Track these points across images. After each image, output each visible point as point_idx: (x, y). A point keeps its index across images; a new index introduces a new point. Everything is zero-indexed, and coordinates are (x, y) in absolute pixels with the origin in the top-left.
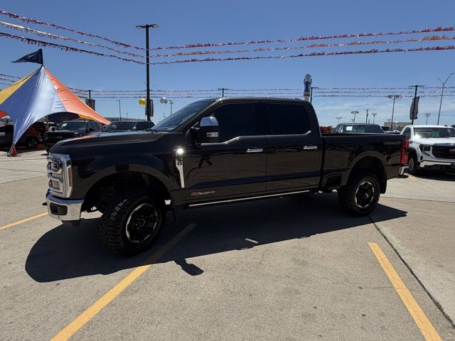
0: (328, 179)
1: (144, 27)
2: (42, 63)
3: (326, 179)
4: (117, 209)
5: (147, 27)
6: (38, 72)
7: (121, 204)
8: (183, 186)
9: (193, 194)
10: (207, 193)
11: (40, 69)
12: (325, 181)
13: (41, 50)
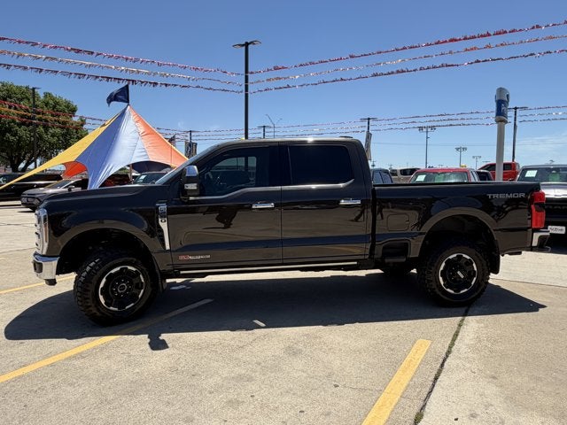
0: (384, 248)
1: (243, 45)
2: (128, 102)
3: (381, 247)
4: (88, 269)
5: (247, 45)
6: (123, 114)
7: (92, 264)
8: (168, 247)
9: (182, 258)
10: (199, 257)
11: (125, 109)
12: (379, 251)
13: (127, 86)
